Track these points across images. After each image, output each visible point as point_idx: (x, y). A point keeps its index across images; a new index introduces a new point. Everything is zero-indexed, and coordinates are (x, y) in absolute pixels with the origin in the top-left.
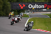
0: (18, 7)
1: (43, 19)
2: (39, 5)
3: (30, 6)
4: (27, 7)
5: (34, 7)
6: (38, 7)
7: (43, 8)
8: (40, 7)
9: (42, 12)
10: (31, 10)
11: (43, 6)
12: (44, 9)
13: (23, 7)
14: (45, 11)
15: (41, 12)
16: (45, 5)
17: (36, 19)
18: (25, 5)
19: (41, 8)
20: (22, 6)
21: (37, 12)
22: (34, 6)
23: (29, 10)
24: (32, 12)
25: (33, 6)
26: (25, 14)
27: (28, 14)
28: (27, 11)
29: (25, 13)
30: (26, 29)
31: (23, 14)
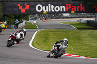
0: (15, 9)
1: (64, 32)
2: (55, 6)
3: (39, 8)
4: (32, 9)
5: (46, 9)
6: (54, 9)
7: (63, 12)
8: (57, 9)
9: (62, 18)
10: (40, 15)
11: (63, 8)
12: (65, 13)
13: (25, 9)
14: (67, 17)
15: (60, 18)
16: (67, 5)
17: (51, 32)
18: (29, 6)
19: (60, 12)
20: (24, 7)
21: (52, 18)
22: (47, 7)
23: (36, 15)
24: (43, 19)
25: (44, 7)
26: (30, 23)
27: (35, 22)
28: (33, 17)
29: (29, 21)
30: (52, 55)
31: (26, 23)
